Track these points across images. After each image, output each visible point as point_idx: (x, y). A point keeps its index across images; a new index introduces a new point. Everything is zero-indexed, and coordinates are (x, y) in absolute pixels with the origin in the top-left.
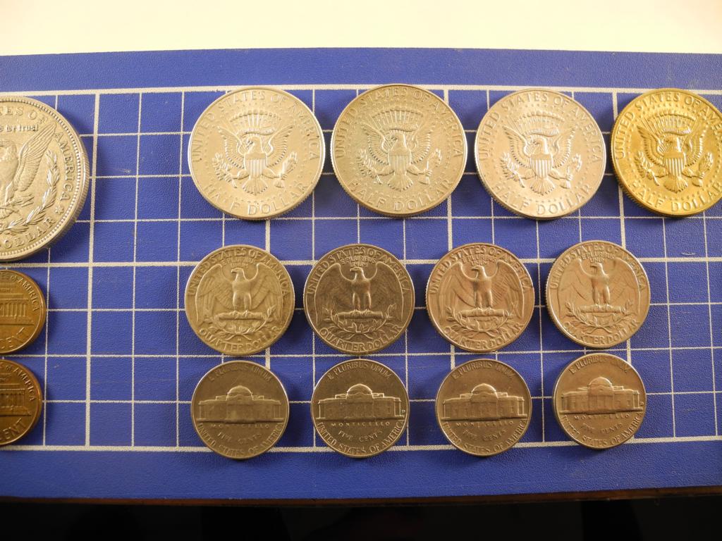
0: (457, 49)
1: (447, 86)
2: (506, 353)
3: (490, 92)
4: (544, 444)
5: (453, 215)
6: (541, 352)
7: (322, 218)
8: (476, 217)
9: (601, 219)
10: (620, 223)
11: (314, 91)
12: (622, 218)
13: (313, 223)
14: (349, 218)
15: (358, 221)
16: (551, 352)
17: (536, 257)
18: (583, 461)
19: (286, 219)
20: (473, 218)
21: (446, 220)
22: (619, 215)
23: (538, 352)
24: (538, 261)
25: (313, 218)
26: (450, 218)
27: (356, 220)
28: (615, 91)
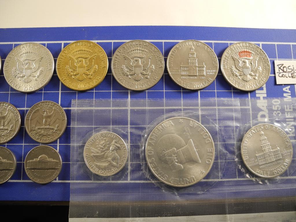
2: (10, 144)
4: (21, 181)
6: (23, 144)
9: (52, 93)
10: (59, 94)
16: (27, 144)
17: (25, 108)
18: (37, 189)
20: (2, 92)
22: (59, 91)
23: (22, 144)
24: (25, 109)
28: (63, 42)
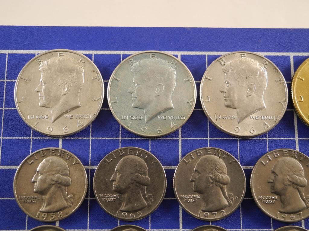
0: (187, 28)
1: (180, 52)
3: (208, 56)
5: (182, 137)
6: (241, 230)
7: (97, 138)
8: (197, 138)
9: (282, 140)
10: (295, 142)
11: (93, 55)
12: (297, 139)
13: (91, 142)
14: (114, 138)
15: (120, 140)
16: (249, 230)
19: (73, 138)
20: (195, 139)
21: (178, 140)
22: (295, 137)
25: (91, 138)
26: (180, 139)
27: (119, 140)
28: (292, 55)
